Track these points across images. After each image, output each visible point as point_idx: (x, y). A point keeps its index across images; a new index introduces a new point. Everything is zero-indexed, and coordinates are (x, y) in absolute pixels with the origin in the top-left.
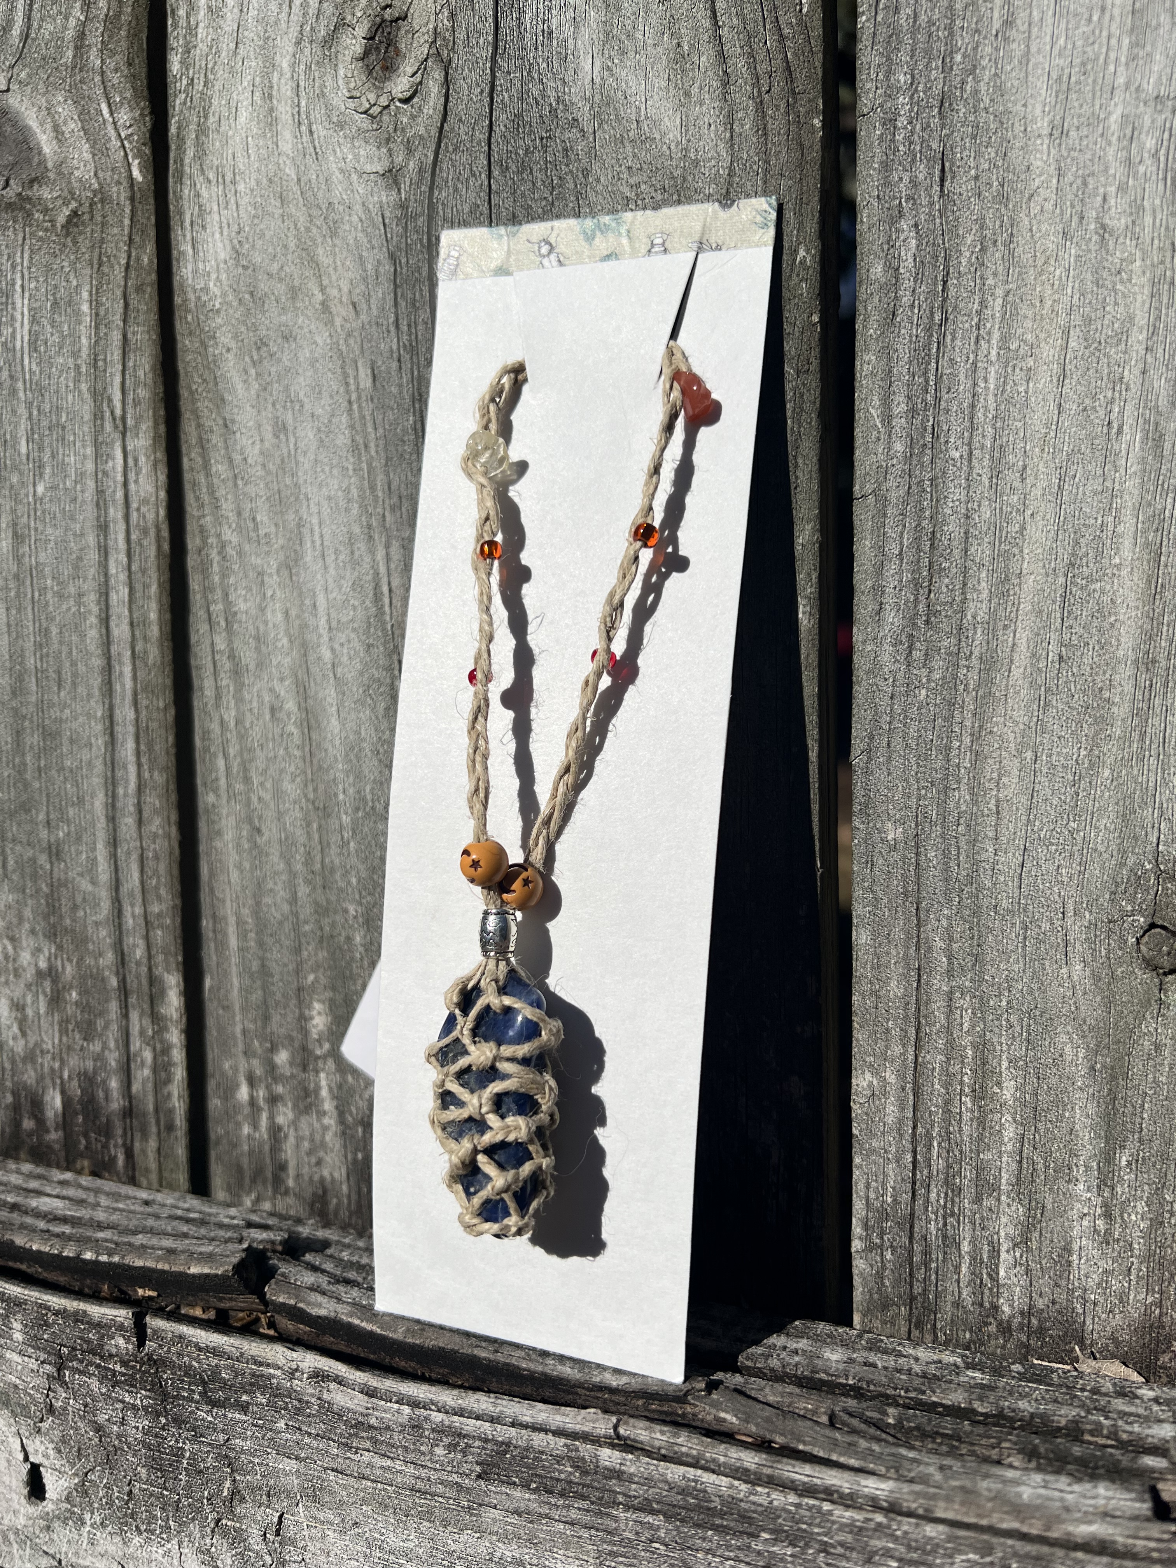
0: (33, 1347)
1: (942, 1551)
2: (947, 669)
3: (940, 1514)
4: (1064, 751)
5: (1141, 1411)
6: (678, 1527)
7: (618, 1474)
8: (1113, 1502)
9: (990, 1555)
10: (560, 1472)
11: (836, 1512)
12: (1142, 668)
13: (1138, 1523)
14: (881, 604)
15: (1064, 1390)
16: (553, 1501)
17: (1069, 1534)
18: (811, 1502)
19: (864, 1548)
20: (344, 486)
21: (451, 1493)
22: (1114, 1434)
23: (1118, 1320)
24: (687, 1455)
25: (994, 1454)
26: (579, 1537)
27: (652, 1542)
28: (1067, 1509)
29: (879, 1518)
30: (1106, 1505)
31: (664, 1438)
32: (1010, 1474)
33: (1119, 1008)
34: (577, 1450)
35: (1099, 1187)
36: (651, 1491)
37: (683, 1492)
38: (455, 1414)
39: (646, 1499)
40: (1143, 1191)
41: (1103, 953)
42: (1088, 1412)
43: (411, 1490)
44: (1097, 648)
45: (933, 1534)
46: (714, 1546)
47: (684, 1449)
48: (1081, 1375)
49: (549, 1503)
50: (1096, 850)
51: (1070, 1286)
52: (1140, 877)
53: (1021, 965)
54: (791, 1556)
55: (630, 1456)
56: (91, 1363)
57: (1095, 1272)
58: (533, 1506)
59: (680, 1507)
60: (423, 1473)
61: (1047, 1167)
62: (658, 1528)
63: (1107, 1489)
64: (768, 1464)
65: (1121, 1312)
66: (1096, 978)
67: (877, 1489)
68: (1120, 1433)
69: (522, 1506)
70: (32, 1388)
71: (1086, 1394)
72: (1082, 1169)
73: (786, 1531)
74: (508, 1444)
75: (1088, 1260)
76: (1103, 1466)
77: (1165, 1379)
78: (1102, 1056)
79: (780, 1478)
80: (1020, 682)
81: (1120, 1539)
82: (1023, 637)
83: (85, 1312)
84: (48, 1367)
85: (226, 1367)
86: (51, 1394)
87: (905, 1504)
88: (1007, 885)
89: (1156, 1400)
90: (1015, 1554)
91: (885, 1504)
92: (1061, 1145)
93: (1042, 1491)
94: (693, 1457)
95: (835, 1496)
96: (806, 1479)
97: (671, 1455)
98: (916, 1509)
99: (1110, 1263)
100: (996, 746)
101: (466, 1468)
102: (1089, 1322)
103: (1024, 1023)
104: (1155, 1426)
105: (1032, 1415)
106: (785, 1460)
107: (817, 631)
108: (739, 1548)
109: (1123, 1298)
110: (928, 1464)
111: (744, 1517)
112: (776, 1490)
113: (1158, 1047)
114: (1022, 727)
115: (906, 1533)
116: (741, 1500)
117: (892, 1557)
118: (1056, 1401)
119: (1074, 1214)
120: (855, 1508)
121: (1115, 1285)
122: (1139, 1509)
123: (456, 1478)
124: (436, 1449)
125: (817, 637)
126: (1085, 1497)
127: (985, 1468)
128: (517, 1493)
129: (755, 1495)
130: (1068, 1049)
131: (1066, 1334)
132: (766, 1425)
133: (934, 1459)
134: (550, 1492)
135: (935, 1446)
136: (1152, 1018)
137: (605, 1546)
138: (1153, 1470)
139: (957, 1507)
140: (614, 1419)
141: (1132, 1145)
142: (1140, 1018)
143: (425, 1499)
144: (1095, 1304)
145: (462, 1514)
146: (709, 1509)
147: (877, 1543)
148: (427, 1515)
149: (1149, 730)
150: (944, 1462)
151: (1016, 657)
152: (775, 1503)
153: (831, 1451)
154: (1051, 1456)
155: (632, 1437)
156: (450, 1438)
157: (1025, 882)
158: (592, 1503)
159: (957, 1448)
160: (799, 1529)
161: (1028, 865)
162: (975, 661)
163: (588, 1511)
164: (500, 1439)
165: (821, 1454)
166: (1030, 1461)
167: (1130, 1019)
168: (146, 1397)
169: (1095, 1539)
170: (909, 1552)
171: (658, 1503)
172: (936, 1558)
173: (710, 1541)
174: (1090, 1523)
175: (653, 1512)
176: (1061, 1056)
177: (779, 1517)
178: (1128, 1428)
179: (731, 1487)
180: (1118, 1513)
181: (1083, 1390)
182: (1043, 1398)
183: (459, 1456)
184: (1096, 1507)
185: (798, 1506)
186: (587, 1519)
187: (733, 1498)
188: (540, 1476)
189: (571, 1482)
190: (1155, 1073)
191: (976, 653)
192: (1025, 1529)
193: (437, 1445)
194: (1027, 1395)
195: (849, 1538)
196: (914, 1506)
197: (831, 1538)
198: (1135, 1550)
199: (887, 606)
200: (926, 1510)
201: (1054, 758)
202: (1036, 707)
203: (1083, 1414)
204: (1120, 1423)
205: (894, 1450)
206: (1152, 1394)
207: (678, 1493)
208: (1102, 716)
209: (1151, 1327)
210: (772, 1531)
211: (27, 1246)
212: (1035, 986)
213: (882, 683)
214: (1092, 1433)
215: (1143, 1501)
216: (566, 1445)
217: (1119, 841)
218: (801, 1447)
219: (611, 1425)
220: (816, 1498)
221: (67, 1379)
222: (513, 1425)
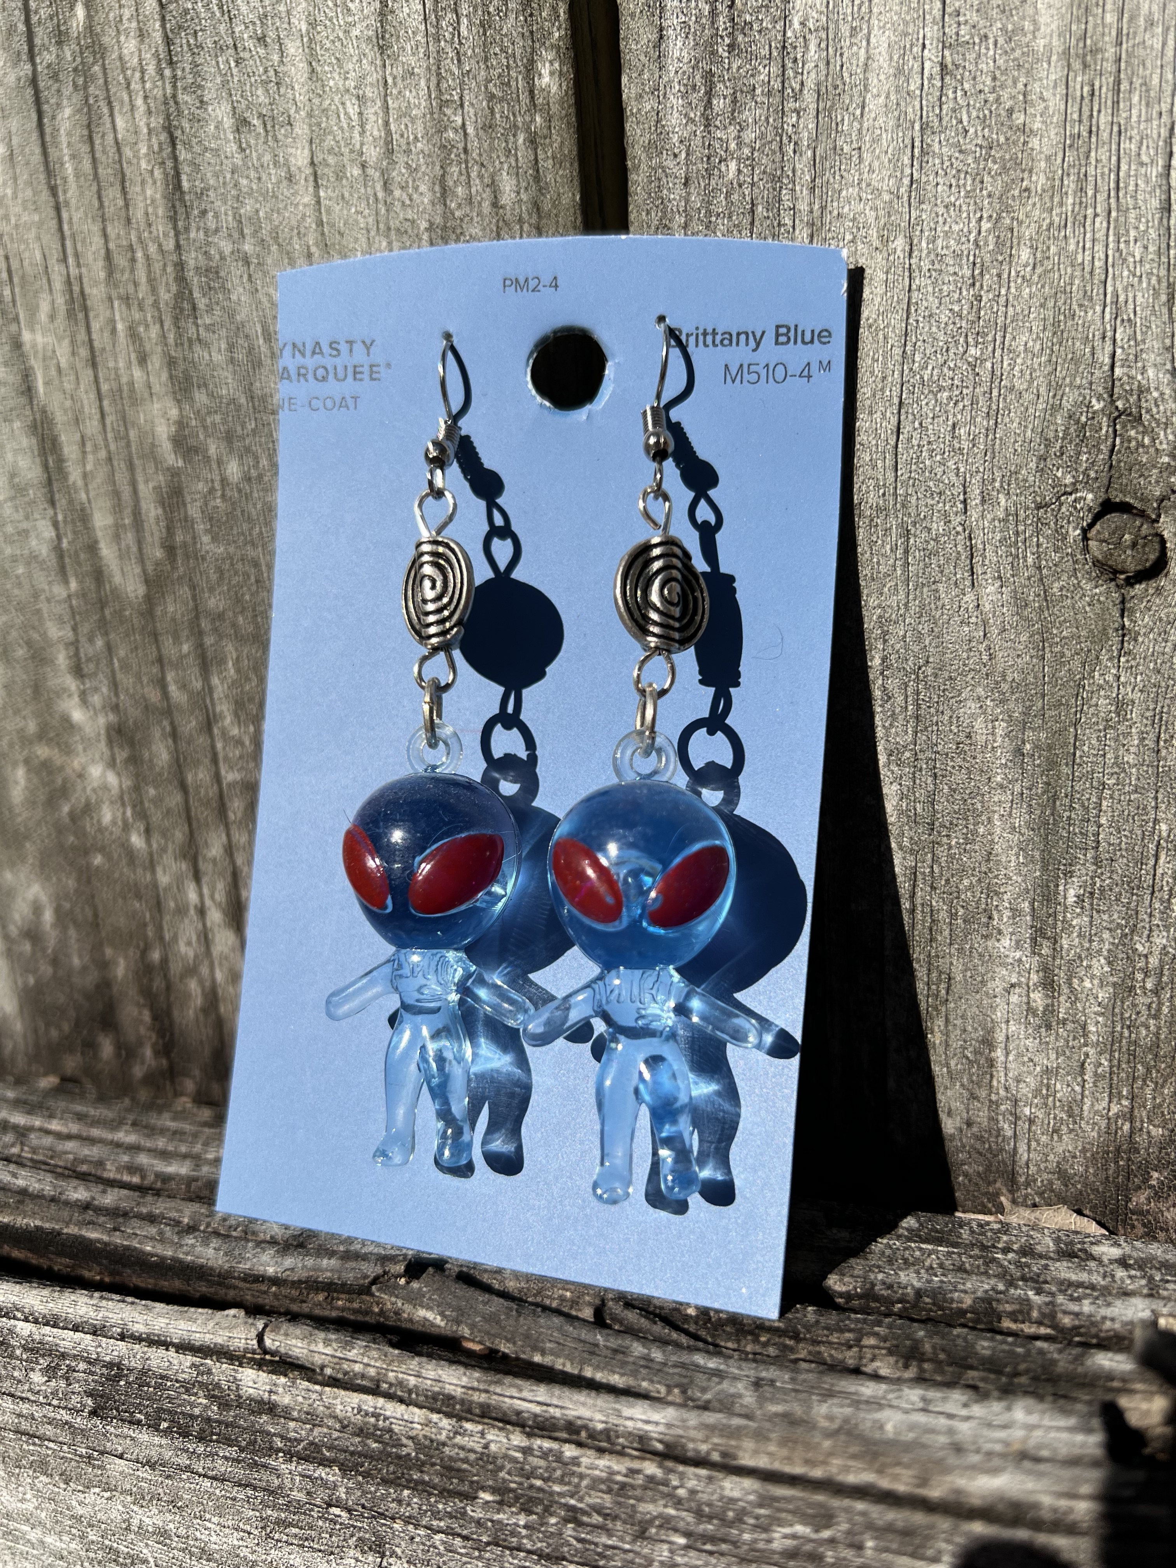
1: (752, 1521)
2: (767, 119)
3: (747, 1460)
4: (956, 228)
5: (1097, 1279)
6: (360, 1484)
7: (270, 1409)
8: (1038, 1433)
9: (827, 1527)
10: (192, 1405)
11: (584, 1460)
12: (1077, 65)
13: (1077, 1471)
14: (661, 30)
15: (976, 1252)
16: (191, 1447)
17: (958, 1492)
18: (547, 1444)
19: (631, 1517)
21: (64, 1437)
22: (1049, 1317)
23: (1066, 1144)
24: (363, 1376)
25: (850, 1357)
26: (234, 1499)
27: (330, 1505)
28: (958, 1449)
29: (651, 1468)
30: (1025, 1440)
31: (328, 1351)
32: (868, 1389)
33: (1058, 649)
34: (209, 1372)
35: (1034, 940)
36: (317, 1431)
37: (361, 1432)
38: (47, 1324)
39: (311, 1443)
40: (1102, 941)
41: (1030, 561)
42: (1011, 1284)
43: (17, 1432)
44: (1001, 41)
45: (736, 1494)
46: (415, 1512)
47: (358, 1368)
48: (1006, 1228)
49: (187, 1451)
50: (1012, 389)
51: (994, 1097)
52: (1084, 426)
53: (902, 596)
54: (525, 1527)
55: (283, 1380)
57: (1029, 1073)
58: (168, 1454)
59: (360, 1454)
60: (25, 1408)
61: (953, 916)
62: (335, 1487)
63: (1029, 1412)
64: (481, 1387)
65: (1071, 1131)
66: (1020, 603)
67: (647, 1422)
68: (1060, 1315)
69: (154, 1454)
71: (1011, 1256)
72: (1007, 914)
73: (513, 1490)
74: (119, 1366)
75: (1019, 1055)
76: (1027, 1371)
77: (1140, 1230)
78: (1033, 730)
79: (497, 1408)
80: (881, 121)
81: (1047, 1500)
82: (881, 41)
87: (691, 1446)
88: (874, 467)
89: (1123, 1262)
90: (870, 1526)
91: (659, 1447)
92: (974, 880)
93: (921, 1418)
94: (371, 1379)
95: (583, 1434)
96: (537, 1409)
97: (340, 1376)
98: (708, 1453)
99: (1053, 1056)
100: (848, 237)
101: (75, 1400)
102: (1022, 1148)
103: (910, 690)
104: (1118, 1303)
105: (919, 1293)
106: (508, 1380)
107: (572, 101)
108: (450, 1516)
109: (1073, 1110)
110: (736, 1378)
111: (450, 1469)
112: (493, 1426)
113: (1120, 706)
114: (886, 197)
115: (693, 1492)
116: (444, 1444)
117: (676, 1530)
118: (961, 1269)
119: (997, 985)
120: (611, 1452)
121: (1061, 1089)
122: (1083, 1445)
123: (65, 1415)
124: (31, 1374)
125: (572, 110)
126: (989, 1425)
127: (829, 1381)
128: (144, 1436)
129: (463, 1435)
130: (979, 724)
131: (988, 1169)
132: (487, 1327)
133: (749, 1371)
134: (185, 1434)
135: (758, 1349)
136: (1111, 659)
137: (269, 1512)
138: (1110, 1376)
139: (772, 1448)
140: (260, 1325)
141: (1084, 870)
142: (1091, 662)
143: (34, 1444)
144: (1031, 1121)
145: (83, 1466)
146: (400, 1457)
147: (649, 1508)
148: (42, 1466)
149: (1091, 171)
150: (764, 1374)
151: (873, 81)
152: (493, 1447)
153: (582, 1362)
154: (942, 1356)
155: (283, 1350)
156: (49, 1359)
157: (902, 459)
158: (242, 1450)
159: (792, 1350)
160: (531, 1487)
161: (906, 429)
162: (809, 97)
163: (238, 1461)
164: (107, 1359)
165: (568, 1368)
166: (906, 1367)
167: (1076, 664)
169: (1002, 1499)
170: (699, 1522)
171: (329, 1449)
172: (742, 1531)
173: (409, 1505)
174: (994, 1471)
175: (325, 1463)
176: (969, 736)
177: (501, 1468)
178: (1074, 1307)
179: (428, 1423)
180: (1045, 1453)
181: (1006, 1250)
182: (941, 1266)
183: (63, 1384)
184: (1007, 1444)
185: (527, 1451)
186: (240, 1472)
187: (432, 1441)
188: (170, 1412)
189: (209, 1420)
190: (1116, 750)
191: (810, 84)
192: (885, 1484)
193: (33, 1370)
194: (917, 1261)
195: (607, 1500)
196: (704, 1448)
197: (581, 1500)
198: (1072, 1517)
199: (671, 32)
200: (724, 1455)
201: (939, 242)
202: (907, 161)
203: (1001, 1287)
204: (1060, 1299)
205: (685, 1357)
206: (1115, 1252)
207: (354, 1434)
208: (1014, 158)
209: (1118, 1150)
210: (494, 1491)
212: (924, 628)
213: (670, 163)
214: (1013, 1316)
215: (1089, 1431)
216: (193, 1365)
217: (1049, 368)
218: (537, 1358)
219: (253, 1333)
220: (555, 1439)
222: (122, 1337)
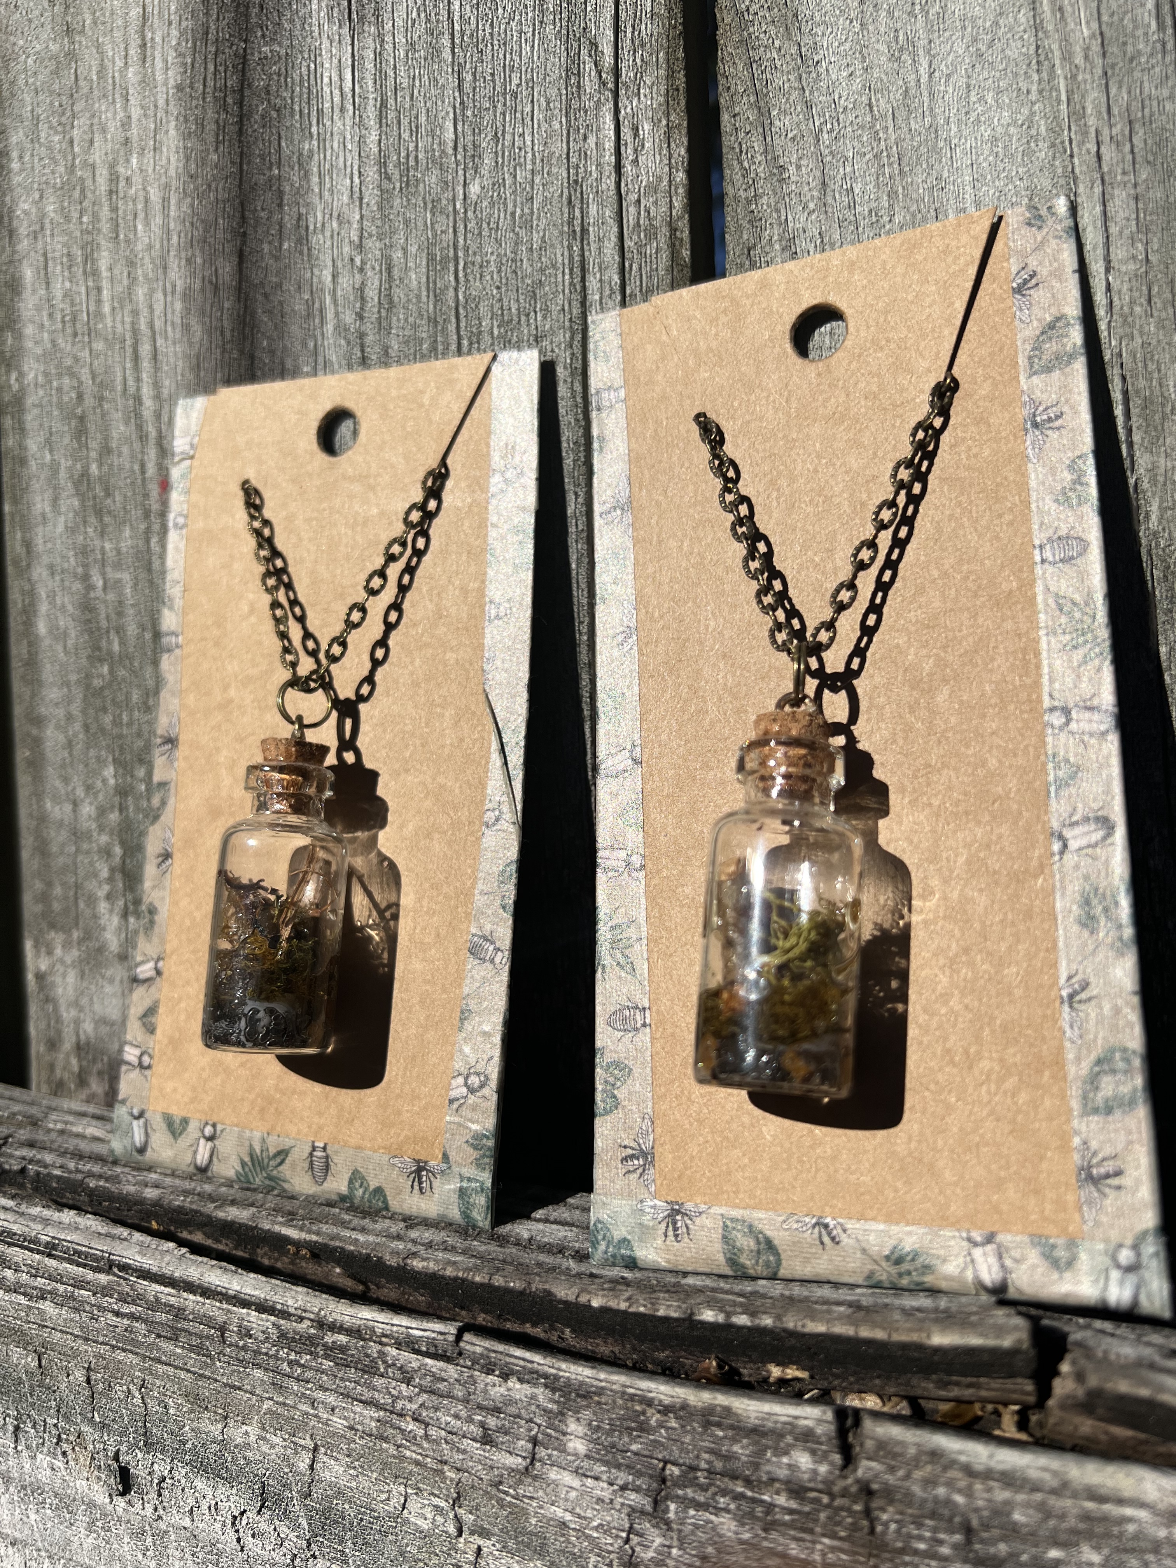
0: (606, 1463)
20: (1021, 119)
56: (724, 1493)
70: (596, 1528)
83: (728, 1410)
84: (633, 1496)
85: (1027, 1505)
86: (635, 1539)
168: (833, 1549)
211: (583, 1299)
221: (671, 1515)
